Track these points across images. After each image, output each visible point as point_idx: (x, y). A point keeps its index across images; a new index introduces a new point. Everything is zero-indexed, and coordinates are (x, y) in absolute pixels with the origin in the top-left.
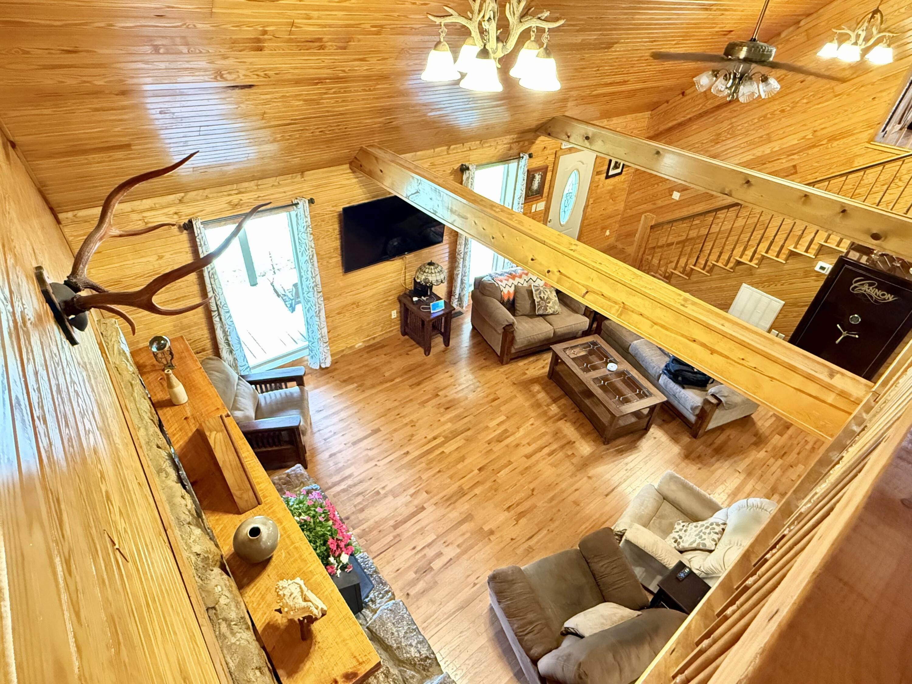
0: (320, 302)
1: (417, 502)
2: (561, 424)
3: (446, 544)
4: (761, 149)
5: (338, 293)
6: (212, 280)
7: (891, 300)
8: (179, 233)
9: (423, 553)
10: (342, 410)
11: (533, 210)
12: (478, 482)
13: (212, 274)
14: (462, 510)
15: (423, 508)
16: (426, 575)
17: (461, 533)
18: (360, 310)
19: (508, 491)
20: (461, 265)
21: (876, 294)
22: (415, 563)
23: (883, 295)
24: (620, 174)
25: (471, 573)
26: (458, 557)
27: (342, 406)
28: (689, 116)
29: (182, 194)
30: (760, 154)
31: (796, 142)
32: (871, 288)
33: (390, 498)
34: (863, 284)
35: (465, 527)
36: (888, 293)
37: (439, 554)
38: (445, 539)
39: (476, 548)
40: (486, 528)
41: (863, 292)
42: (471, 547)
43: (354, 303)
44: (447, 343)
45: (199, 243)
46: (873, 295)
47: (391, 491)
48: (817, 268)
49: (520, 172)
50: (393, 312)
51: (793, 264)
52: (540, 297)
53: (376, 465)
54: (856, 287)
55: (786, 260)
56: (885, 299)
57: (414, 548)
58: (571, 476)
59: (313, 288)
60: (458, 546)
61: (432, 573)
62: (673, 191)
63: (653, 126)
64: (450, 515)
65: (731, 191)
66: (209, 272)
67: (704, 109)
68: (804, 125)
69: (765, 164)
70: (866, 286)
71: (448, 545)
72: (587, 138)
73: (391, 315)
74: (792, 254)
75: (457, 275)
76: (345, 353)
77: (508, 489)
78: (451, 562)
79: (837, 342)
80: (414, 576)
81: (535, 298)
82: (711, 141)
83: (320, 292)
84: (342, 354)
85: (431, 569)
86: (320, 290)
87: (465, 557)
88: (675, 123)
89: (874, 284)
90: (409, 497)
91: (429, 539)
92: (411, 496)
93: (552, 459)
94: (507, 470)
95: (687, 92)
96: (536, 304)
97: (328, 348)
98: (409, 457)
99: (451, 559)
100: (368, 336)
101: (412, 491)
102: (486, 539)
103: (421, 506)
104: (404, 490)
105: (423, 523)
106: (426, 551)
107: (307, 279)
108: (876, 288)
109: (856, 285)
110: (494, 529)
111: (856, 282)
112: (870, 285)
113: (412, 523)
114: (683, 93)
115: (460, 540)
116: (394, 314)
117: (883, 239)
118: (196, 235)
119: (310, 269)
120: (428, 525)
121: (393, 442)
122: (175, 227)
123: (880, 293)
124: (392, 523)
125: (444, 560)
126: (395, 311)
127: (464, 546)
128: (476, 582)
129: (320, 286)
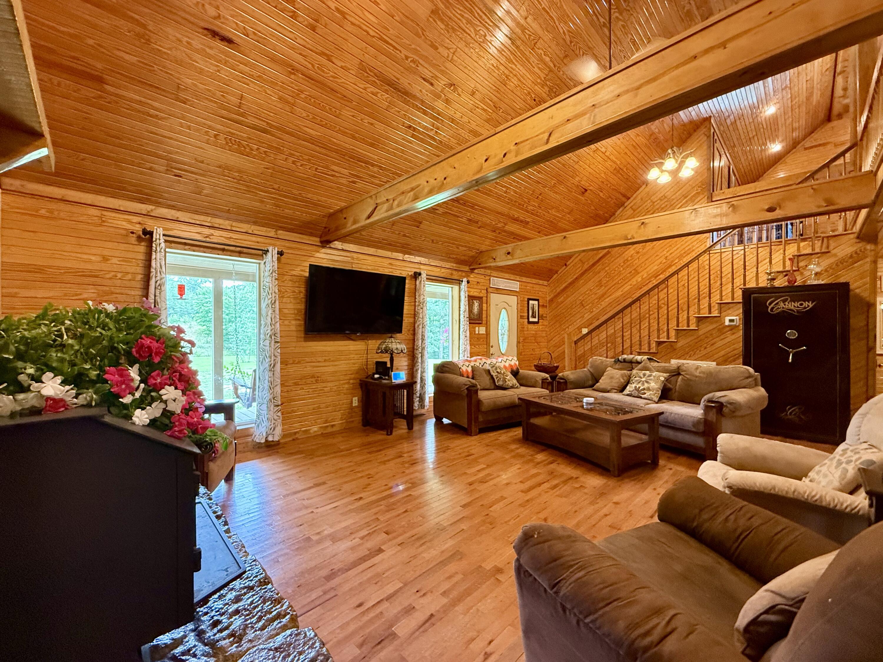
0: (277, 354)
1: (370, 544)
2: (552, 466)
3: (421, 593)
4: (634, 280)
5: (297, 360)
6: (158, 292)
7: (811, 306)
8: (136, 243)
9: (378, 610)
10: (278, 472)
11: (477, 332)
12: (463, 517)
13: (159, 285)
14: (444, 548)
15: (380, 551)
16: (383, 648)
17: (447, 575)
18: (320, 386)
19: (510, 523)
20: (420, 360)
21: (794, 306)
22: (361, 628)
23: (801, 304)
24: (537, 323)
25: (475, 633)
26: (446, 610)
27: (279, 470)
28: (575, 277)
29: (154, 207)
30: (635, 283)
31: (656, 268)
32: (787, 303)
33: (328, 543)
34: (777, 303)
35: (452, 568)
36: (805, 302)
37: (410, 610)
38: (418, 587)
39: (477, 594)
40: (488, 566)
41: (781, 309)
42: (468, 593)
43: (313, 377)
44: (410, 427)
45: (154, 248)
46: (792, 308)
47: (329, 535)
48: (727, 323)
49: (462, 293)
50: (354, 399)
51: (706, 328)
52: (497, 372)
53: (312, 512)
54: (773, 308)
55: (698, 326)
56: (805, 308)
57: (360, 605)
58: (592, 503)
59: (271, 337)
60: (444, 594)
61: (396, 643)
62: (581, 328)
63: (552, 291)
64: (424, 555)
65: (632, 236)
66: (156, 282)
67: (584, 269)
68: (657, 256)
69: (641, 288)
70: (782, 305)
71: (424, 595)
72: (509, 253)
73: (352, 402)
74: (700, 319)
75: (417, 370)
76: (297, 436)
77: (509, 521)
78: (433, 620)
79: (790, 361)
80: (357, 651)
81: (492, 374)
82: (597, 286)
83: (278, 342)
84: (294, 437)
85: (393, 636)
86: (278, 339)
87: (460, 608)
88: (566, 284)
89: (787, 299)
90: (357, 540)
91: (390, 589)
92: (362, 538)
93: (557, 491)
94: (501, 504)
95: (567, 264)
96: (495, 377)
97: (279, 414)
98: (361, 502)
99: (432, 615)
100: (326, 422)
101: (364, 532)
102: (492, 579)
103: (377, 548)
104: (351, 533)
105: (379, 569)
106: (385, 605)
107: (266, 324)
108: (791, 301)
109: (772, 305)
110: (500, 566)
111: (770, 304)
112: (784, 301)
113: (359, 571)
114: (566, 265)
115: (446, 586)
116: (355, 402)
117: (778, 208)
118: (154, 240)
119: (270, 315)
120: (387, 570)
121: (341, 492)
122: (134, 235)
123: (797, 304)
124: (325, 572)
125: (419, 617)
126: (356, 398)
127: (454, 594)
128: (489, 649)
129: (278, 335)
